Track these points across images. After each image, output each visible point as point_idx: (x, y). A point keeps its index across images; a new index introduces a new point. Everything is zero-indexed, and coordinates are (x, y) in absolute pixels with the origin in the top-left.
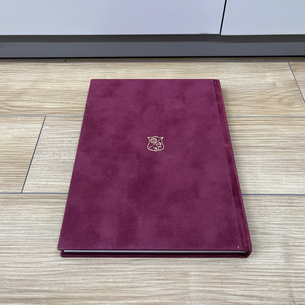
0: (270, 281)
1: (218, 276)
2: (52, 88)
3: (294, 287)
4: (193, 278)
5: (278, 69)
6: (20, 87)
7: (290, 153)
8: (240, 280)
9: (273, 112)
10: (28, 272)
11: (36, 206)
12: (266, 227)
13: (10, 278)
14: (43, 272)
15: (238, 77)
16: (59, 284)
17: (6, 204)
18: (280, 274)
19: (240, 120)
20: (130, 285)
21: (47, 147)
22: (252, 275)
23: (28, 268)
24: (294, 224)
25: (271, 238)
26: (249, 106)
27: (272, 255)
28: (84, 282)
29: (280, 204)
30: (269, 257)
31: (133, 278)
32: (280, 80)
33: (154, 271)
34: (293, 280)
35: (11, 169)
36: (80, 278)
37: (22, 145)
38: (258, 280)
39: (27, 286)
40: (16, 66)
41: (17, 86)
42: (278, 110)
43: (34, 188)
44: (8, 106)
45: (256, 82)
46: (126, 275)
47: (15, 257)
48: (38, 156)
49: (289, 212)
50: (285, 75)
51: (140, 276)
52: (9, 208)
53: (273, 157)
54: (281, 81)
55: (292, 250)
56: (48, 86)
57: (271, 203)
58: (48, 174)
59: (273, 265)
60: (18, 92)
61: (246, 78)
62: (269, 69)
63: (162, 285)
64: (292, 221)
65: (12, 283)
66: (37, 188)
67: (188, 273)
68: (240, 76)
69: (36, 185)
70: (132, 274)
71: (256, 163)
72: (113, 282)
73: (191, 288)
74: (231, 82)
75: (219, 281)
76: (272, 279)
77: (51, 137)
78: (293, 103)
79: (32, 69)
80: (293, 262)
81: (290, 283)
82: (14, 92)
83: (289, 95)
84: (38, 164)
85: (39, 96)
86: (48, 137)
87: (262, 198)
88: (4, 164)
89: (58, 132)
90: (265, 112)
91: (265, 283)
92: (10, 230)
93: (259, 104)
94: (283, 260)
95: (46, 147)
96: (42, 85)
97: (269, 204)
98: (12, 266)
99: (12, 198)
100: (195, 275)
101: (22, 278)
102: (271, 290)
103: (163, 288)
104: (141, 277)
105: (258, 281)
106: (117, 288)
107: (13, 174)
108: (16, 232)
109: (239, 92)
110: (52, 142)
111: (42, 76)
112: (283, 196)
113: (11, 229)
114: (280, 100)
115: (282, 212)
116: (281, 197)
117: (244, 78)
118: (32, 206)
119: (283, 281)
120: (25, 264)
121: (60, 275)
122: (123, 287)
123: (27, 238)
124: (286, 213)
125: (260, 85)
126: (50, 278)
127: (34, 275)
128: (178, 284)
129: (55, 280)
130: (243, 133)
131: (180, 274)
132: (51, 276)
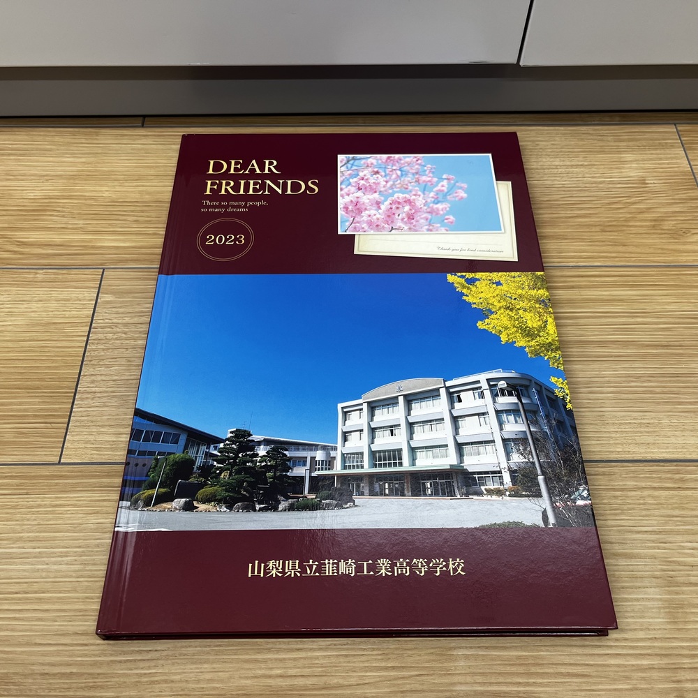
0: (634, 668)
1: (518, 657)
2: (114, 196)
3: (687, 681)
4: (462, 664)
5: (651, 142)
6: (39, 194)
7: (678, 358)
8: (568, 667)
9: (639, 255)
10: (86, 656)
11: (97, 496)
12: (624, 539)
13: (46, 671)
14: (120, 654)
15: (557, 163)
16: (158, 682)
17: (25, 491)
18: (658, 651)
19: (562, 277)
20: (321, 681)
21: (111, 346)
22: (594, 654)
23: (86, 645)
24: (687, 532)
25: (636, 567)
26: (582, 240)
27: (638, 607)
28: (216, 678)
29: (656, 485)
30: (633, 611)
31: (327, 667)
32: (656, 172)
33: (373, 649)
34: (684, 663)
35: (30, 403)
36: (206, 668)
37: (54, 344)
38: (609, 666)
39: (86, 689)
40: (26, 137)
41: (32, 191)
42: (651, 251)
43: (88, 451)
44: (12, 243)
45: (599, 177)
46: (311, 658)
47: (56, 621)
48: (91, 371)
49: (676, 503)
50: (667, 159)
51: (342, 660)
52: (35, 500)
53: (639, 368)
54: (659, 174)
55: (683, 593)
56: (106, 191)
57: (636, 481)
58: (118, 415)
59: (641, 630)
60: (32, 206)
61: (577, 166)
62: (631, 143)
63: (392, 682)
64: (682, 525)
65: (51, 681)
66: (95, 452)
67: (449, 653)
68: (561, 161)
69: (93, 444)
70: (325, 657)
71: (601, 382)
72: (281, 676)
73: (458, 688)
74: (542, 177)
75: (521, 670)
76: (639, 662)
77: (120, 321)
78: (686, 232)
79: (63, 145)
80: (686, 622)
81: (679, 671)
82: (24, 206)
83: (677, 210)
84: (93, 389)
85: (85, 217)
86: (113, 323)
87: (615, 470)
88: (13, 393)
89: (137, 310)
90: (621, 255)
91: (623, 671)
92: (40, 555)
93: (608, 233)
94: (663, 618)
95: (109, 349)
96: (92, 188)
97: (631, 483)
98: (50, 642)
99: (38, 476)
100: (467, 657)
101: (74, 671)
102: (637, 689)
103: (396, 689)
104: (344, 662)
105: (608, 669)
106: (291, 690)
107: (36, 416)
108: (53, 559)
109: (559, 205)
110: (124, 335)
111: (88, 163)
112: (662, 464)
113: (40, 553)
114: (657, 224)
115: (661, 504)
116: (657, 466)
117: (572, 166)
118: (87, 497)
119: (664, 666)
120: (77, 637)
121: (161, 662)
122: (305, 688)
123: (80, 573)
124: (670, 506)
125: (610, 185)
126: (136, 668)
127: (101, 664)
128: (430, 679)
129: (150, 673)
130: (572, 307)
131: (432, 653)
132: (142, 664)
